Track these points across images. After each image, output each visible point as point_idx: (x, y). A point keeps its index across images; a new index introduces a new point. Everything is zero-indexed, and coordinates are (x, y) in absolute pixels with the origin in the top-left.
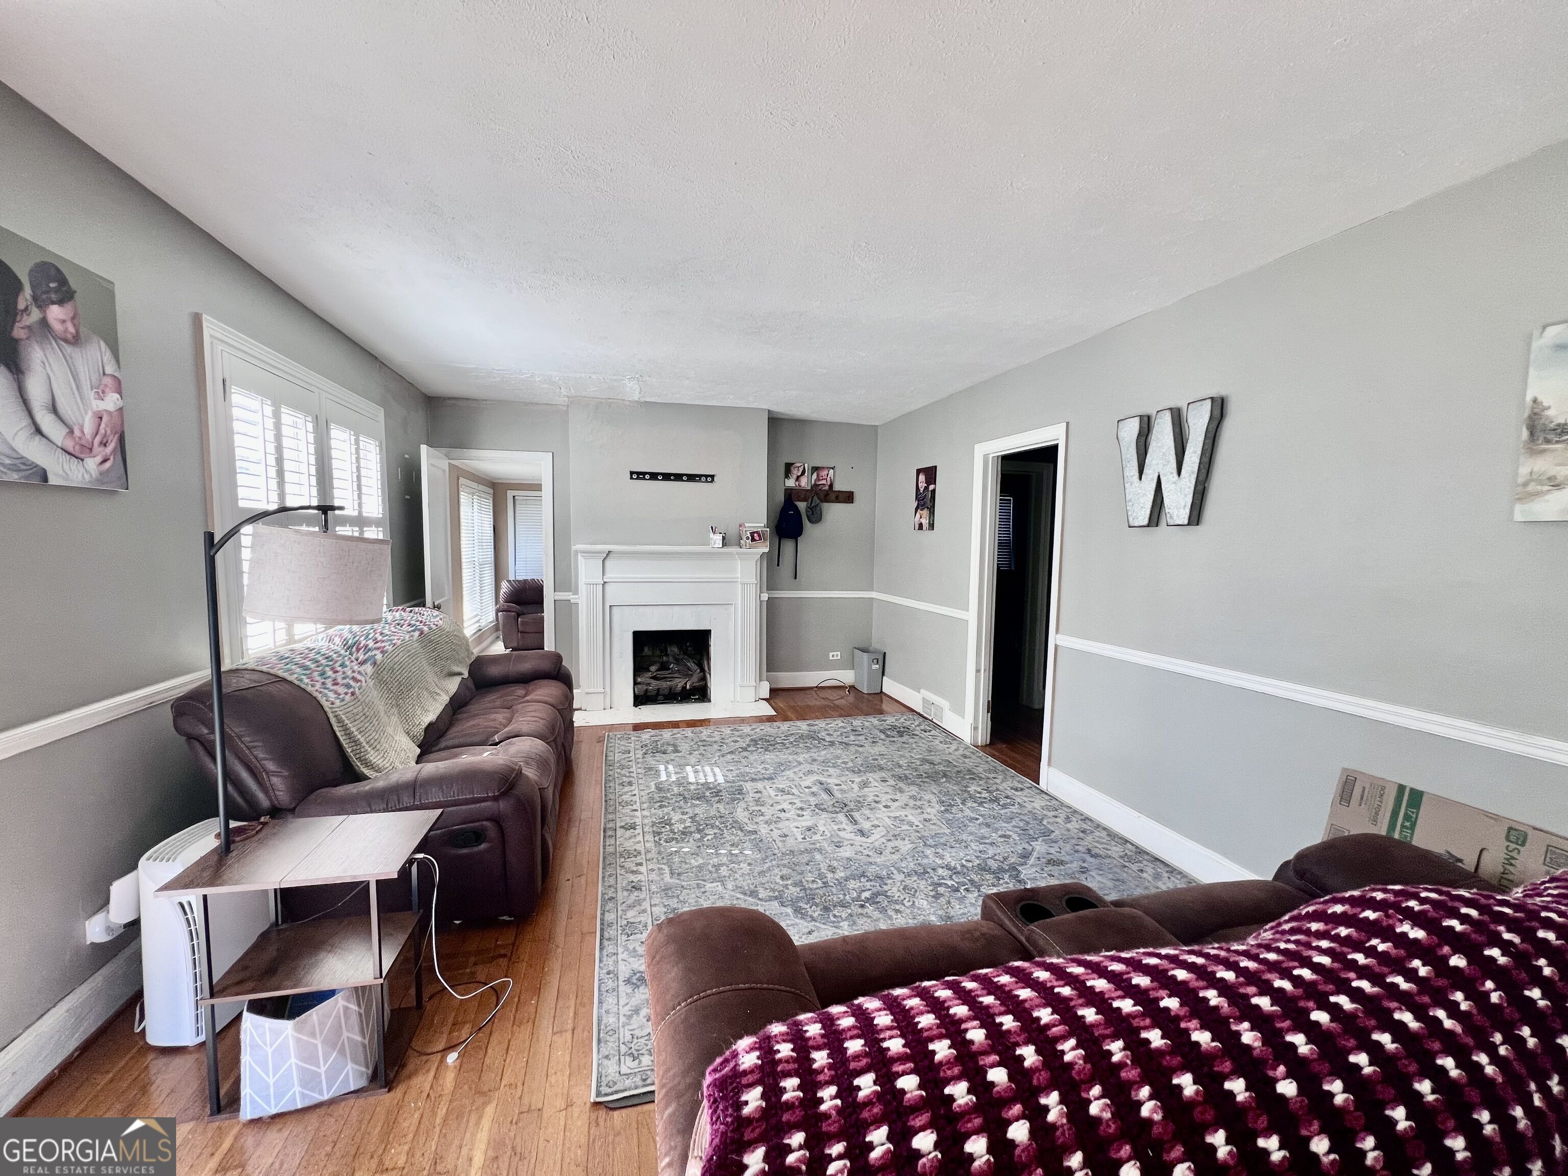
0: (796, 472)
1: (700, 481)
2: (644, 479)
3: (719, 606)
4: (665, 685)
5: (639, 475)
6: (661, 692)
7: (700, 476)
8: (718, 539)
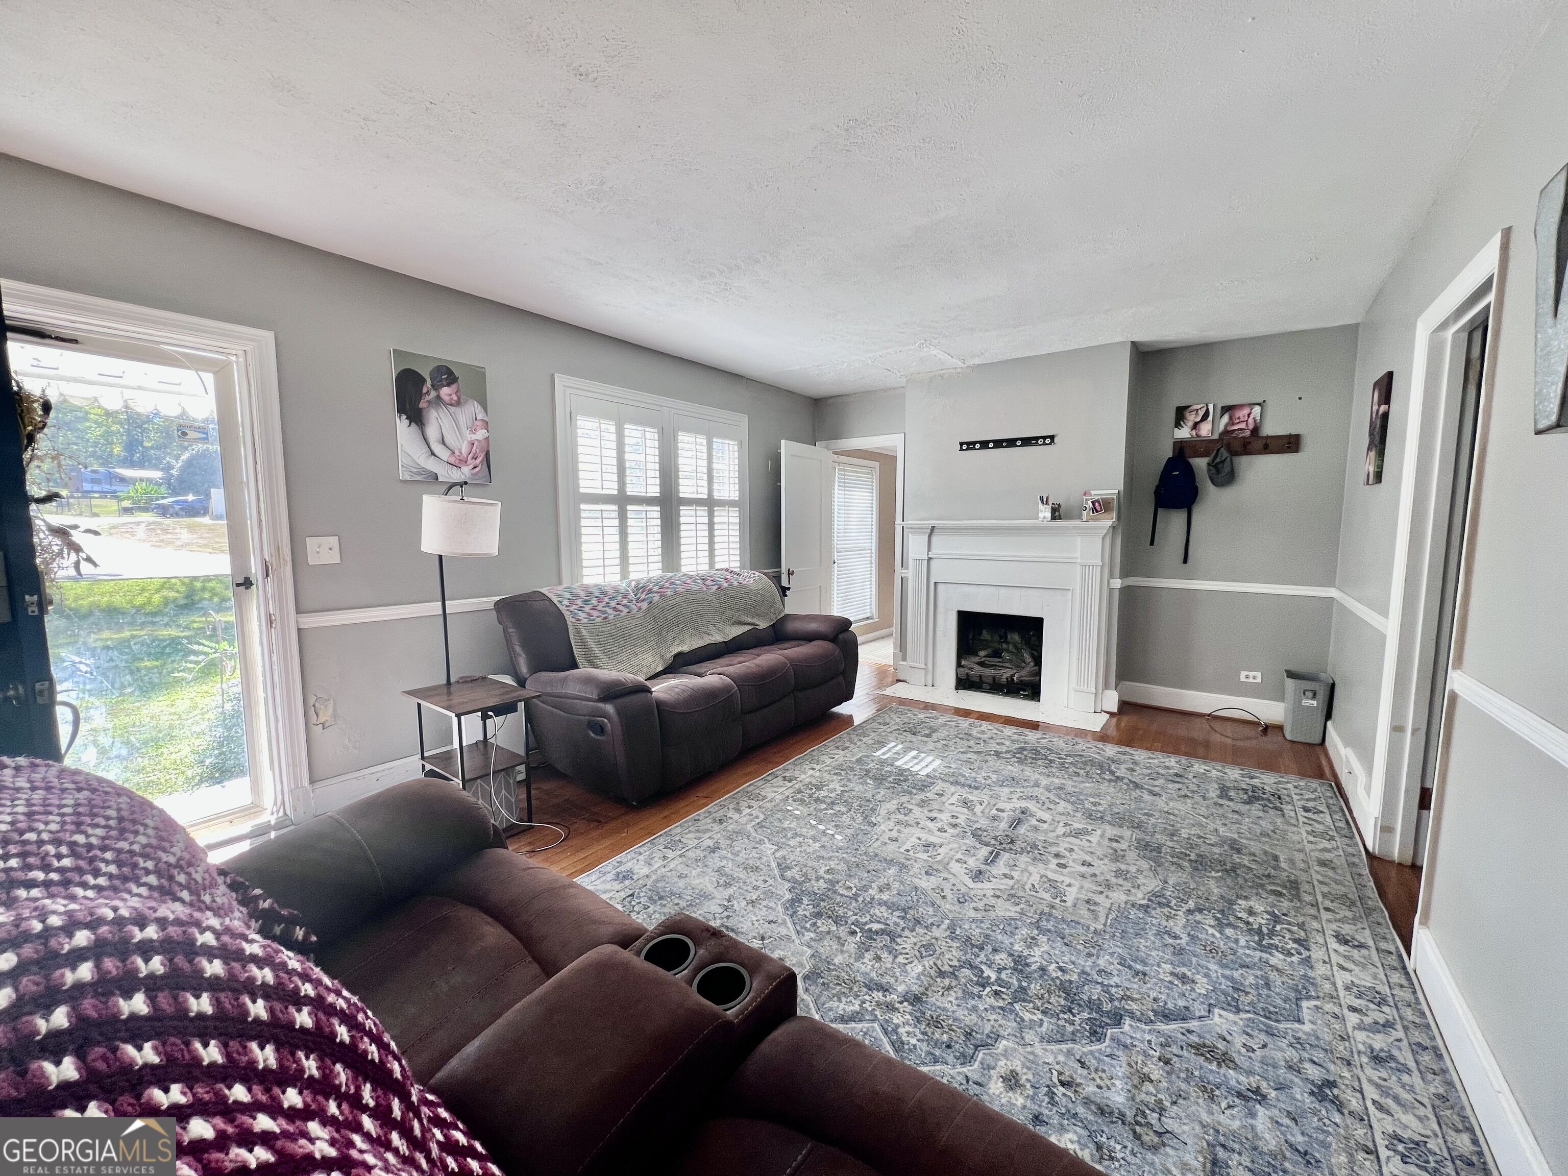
0: (1192, 418)
1: (1037, 444)
2: (974, 448)
3: (1053, 591)
4: (988, 672)
5: (970, 445)
6: (984, 679)
7: (1037, 438)
8: (1045, 513)
